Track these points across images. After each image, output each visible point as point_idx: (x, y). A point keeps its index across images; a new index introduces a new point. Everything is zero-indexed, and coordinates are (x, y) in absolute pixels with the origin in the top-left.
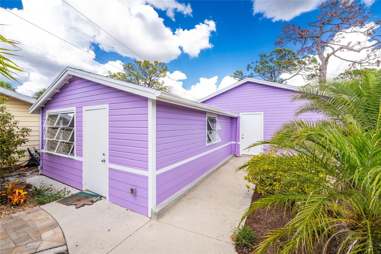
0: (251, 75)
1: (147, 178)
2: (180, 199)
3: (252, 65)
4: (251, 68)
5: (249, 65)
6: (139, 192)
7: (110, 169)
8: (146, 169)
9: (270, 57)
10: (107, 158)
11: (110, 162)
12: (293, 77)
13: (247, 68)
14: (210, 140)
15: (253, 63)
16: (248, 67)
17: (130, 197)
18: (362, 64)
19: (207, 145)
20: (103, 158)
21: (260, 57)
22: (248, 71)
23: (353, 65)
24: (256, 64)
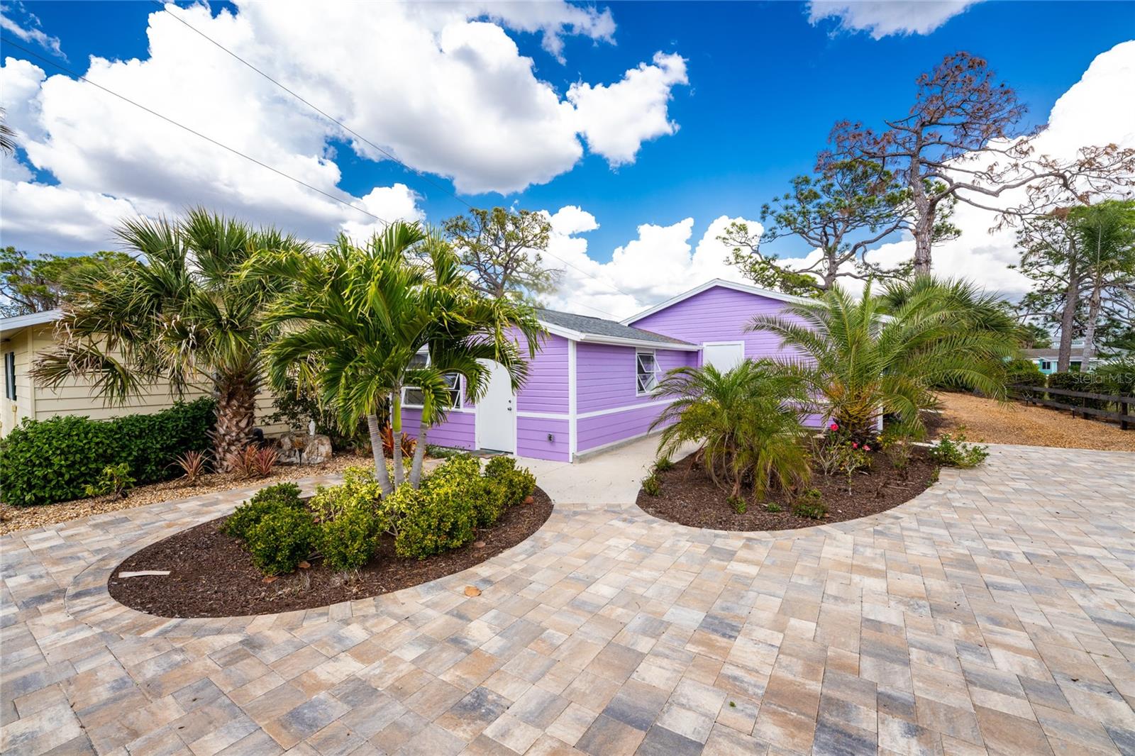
0: (770, 233)
1: (567, 422)
2: (601, 453)
3: (773, 206)
4: (773, 213)
5: (766, 207)
6: (558, 438)
7: (519, 418)
8: (567, 412)
9: (823, 183)
10: (514, 405)
11: (519, 409)
12: (884, 235)
13: (760, 215)
14: (641, 389)
15: (776, 200)
16: (764, 212)
17: (547, 446)
18: (1024, 217)
19: (638, 395)
20: (509, 406)
21: (793, 185)
22: (764, 220)
23: (1005, 219)
24: (784, 203)
